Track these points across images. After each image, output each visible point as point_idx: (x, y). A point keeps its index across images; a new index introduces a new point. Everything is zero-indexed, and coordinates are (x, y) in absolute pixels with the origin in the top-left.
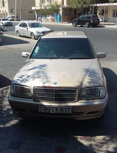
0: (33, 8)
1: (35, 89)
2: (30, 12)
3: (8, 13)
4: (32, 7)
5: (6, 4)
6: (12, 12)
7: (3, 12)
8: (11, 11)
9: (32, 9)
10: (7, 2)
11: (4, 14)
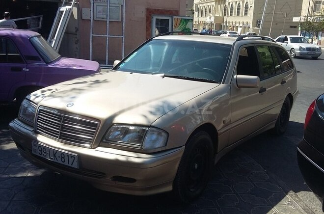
0: (296, 19)
1: (40, 110)
2: (291, 27)
3: (251, 26)
4: (294, 18)
5: (251, 12)
6: (258, 26)
7: (243, 24)
8: (257, 23)
9: (294, 21)
10: (253, 8)
11: (245, 27)
